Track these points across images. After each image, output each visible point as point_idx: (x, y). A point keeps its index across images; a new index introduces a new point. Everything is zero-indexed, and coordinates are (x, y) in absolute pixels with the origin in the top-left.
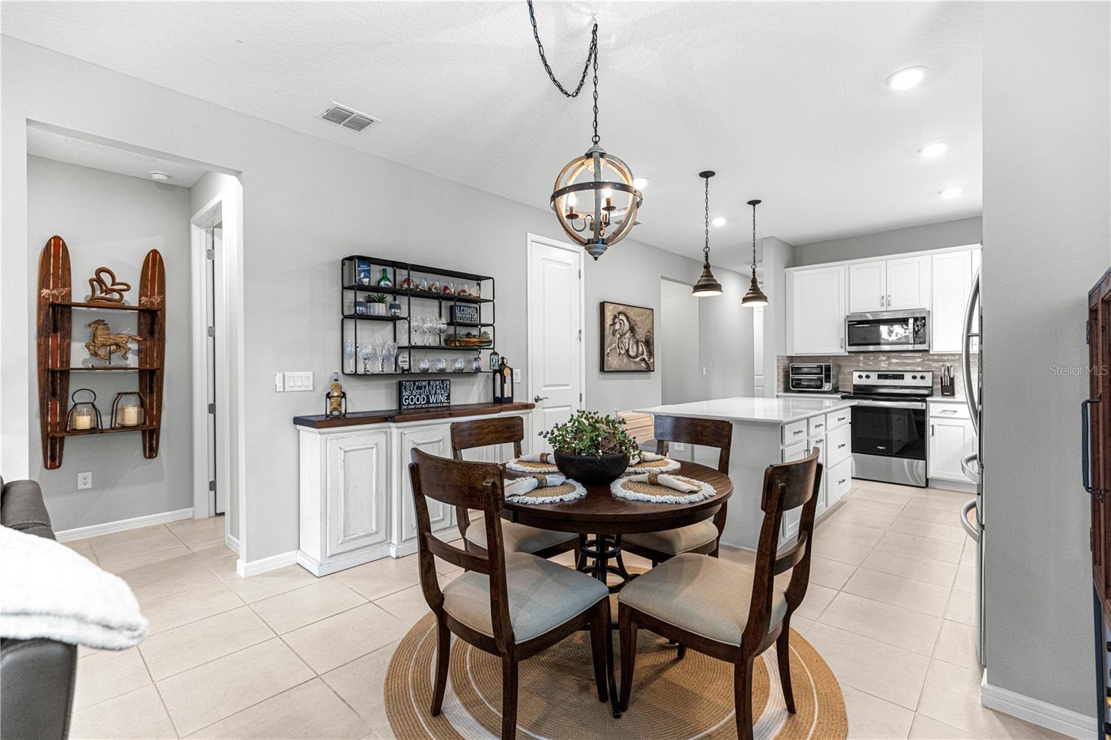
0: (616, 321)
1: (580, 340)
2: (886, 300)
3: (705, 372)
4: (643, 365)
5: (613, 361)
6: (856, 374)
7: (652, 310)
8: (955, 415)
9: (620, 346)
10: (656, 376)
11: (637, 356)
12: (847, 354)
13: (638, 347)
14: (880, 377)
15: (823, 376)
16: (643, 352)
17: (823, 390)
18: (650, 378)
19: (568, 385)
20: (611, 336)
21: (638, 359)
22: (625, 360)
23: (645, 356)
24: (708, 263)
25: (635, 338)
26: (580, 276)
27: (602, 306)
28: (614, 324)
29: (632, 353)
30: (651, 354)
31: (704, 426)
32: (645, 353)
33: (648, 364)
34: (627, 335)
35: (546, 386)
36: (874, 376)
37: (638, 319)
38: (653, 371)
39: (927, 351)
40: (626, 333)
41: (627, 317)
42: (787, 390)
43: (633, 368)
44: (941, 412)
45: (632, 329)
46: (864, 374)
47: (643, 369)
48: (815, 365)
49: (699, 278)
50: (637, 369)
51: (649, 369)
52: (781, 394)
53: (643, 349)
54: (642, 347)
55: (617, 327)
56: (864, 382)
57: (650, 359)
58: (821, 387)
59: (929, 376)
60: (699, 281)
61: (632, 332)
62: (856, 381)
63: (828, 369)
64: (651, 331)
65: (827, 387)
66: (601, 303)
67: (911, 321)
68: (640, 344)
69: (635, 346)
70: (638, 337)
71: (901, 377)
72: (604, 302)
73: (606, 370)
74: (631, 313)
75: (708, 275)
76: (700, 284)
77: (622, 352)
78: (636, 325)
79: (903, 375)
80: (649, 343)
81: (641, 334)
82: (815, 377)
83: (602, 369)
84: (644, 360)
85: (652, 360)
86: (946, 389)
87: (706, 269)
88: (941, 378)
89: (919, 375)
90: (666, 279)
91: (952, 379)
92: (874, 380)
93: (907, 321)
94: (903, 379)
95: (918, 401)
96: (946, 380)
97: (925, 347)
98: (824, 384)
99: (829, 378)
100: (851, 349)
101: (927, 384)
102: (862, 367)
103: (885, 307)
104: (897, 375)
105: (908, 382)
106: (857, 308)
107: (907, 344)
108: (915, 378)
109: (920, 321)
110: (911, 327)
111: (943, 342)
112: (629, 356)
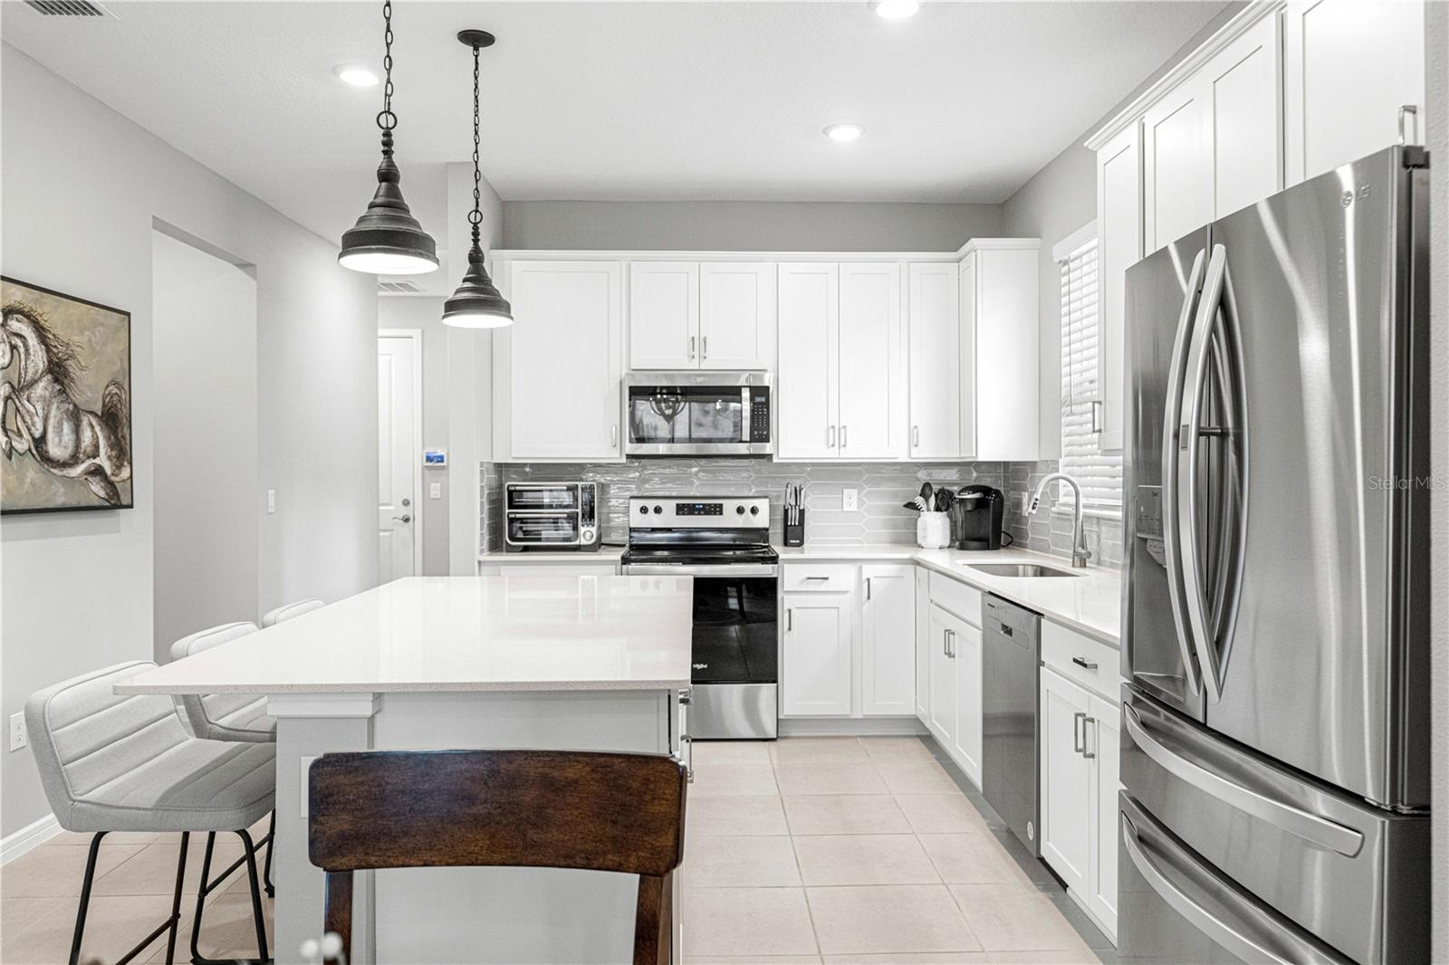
2: (698, 344)
3: (272, 503)
4: (97, 488)
6: (635, 505)
7: (128, 314)
8: (824, 586)
9: (11, 425)
10: (135, 526)
11: (74, 460)
12: (624, 460)
13: (77, 431)
14: (681, 510)
15: (579, 510)
16: (96, 447)
17: (577, 543)
18: (116, 531)
21: (80, 468)
22: (32, 471)
23: (103, 461)
24: (391, 164)
25: (68, 399)
29: (55, 450)
30: (122, 453)
32: (103, 450)
33: (112, 484)
34: (41, 389)
36: (669, 507)
37: (75, 338)
38: (131, 506)
39: (769, 457)
40: (34, 382)
41: (40, 330)
42: (496, 545)
43: (59, 501)
44: (802, 582)
45: (57, 371)
46: (651, 504)
47: (96, 502)
48: (562, 486)
49: (364, 211)
50: (74, 503)
51: (116, 501)
52: (487, 557)
53: (95, 438)
54: (92, 432)
56: (653, 520)
57: (119, 467)
58: (574, 535)
59: (763, 505)
60: (362, 220)
61: (56, 380)
62: (637, 520)
63: (590, 492)
64: (122, 382)
65: (587, 534)
67: (746, 394)
68: (85, 420)
69: (67, 428)
70: (78, 398)
71: (717, 510)
75: (391, 202)
76: (366, 228)
77: (21, 445)
78: (72, 357)
79: (721, 505)
80: (115, 419)
81: (90, 388)
82: (563, 513)
84: (98, 472)
85: (125, 473)
86: (794, 533)
87: (384, 184)
88: (786, 511)
89: (748, 504)
90: (159, 225)
91: (802, 512)
92: (670, 518)
93: (739, 394)
94: (721, 514)
95: (764, 560)
96: (794, 514)
97: (768, 448)
98: (582, 530)
99: (590, 515)
100: (632, 448)
101: (761, 521)
102: (648, 489)
103: (696, 360)
104: (709, 505)
105: (729, 519)
106: (643, 360)
107: (739, 440)
108: (741, 511)
109: (762, 394)
110: (747, 406)
111: (797, 439)
112: (46, 459)
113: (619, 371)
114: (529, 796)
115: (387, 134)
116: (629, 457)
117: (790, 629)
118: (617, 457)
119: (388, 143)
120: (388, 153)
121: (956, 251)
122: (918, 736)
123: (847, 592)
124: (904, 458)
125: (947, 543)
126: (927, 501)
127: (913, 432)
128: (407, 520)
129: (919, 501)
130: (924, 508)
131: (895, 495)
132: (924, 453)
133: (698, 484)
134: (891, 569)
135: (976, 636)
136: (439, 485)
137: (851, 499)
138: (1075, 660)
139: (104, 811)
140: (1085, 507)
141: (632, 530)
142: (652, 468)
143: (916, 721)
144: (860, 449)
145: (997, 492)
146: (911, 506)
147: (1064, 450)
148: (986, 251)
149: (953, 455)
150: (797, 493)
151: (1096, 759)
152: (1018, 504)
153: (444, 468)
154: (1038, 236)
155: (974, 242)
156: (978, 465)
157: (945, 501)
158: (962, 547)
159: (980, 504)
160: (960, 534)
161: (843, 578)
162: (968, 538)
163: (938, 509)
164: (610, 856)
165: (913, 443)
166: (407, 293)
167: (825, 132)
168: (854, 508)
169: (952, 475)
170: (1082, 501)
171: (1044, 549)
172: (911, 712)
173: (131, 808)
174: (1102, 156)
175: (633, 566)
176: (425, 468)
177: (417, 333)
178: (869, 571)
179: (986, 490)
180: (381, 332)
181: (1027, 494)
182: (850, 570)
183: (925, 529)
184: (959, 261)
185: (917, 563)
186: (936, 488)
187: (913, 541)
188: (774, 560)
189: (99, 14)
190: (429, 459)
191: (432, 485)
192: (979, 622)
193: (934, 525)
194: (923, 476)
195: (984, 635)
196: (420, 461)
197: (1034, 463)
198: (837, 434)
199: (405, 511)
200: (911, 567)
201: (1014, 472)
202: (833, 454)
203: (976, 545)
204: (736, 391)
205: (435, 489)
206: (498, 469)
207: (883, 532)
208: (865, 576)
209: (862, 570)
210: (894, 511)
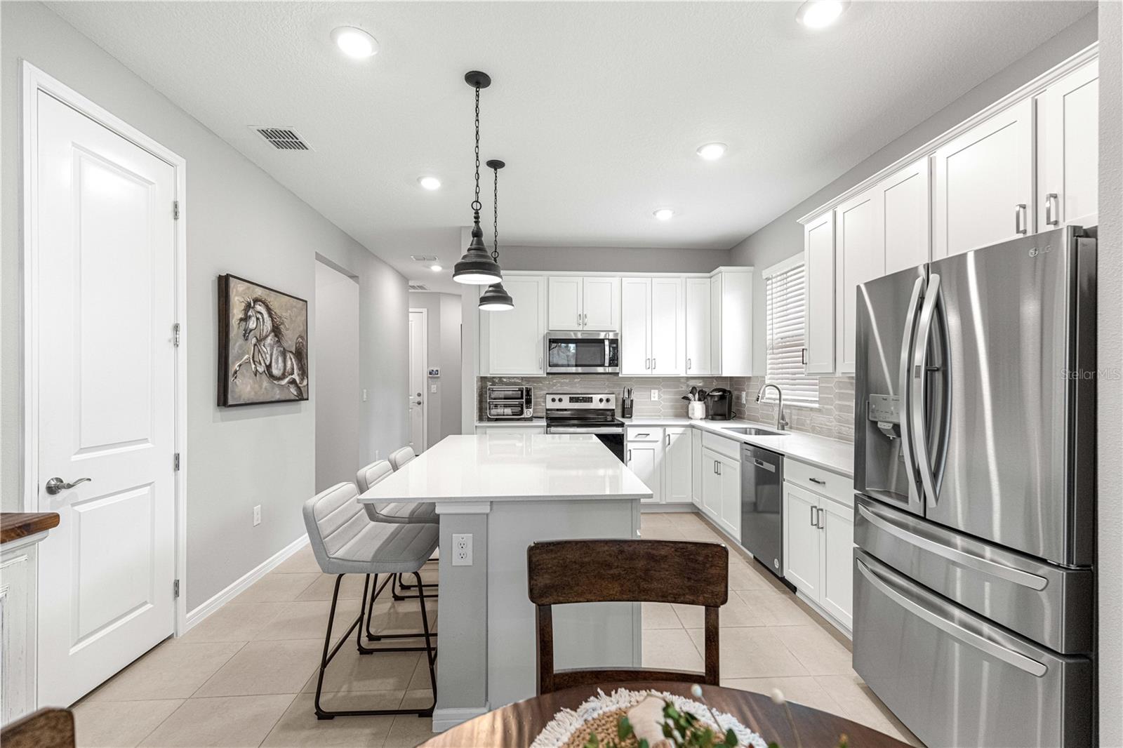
0: (250, 313)
1: (176, 345)
2: (582, 317)
3: (365, 396)
4: (293, 390)
5: (243, 386)
6: (549, 398)
7: (306, 302)
8: (648, 438)
9: (256, 359)
10: (308, 408)
11: (283, 377)
12: (545, 375)
13: (285, 361)
14: (572, 400)
15: (524, 400)
16: (293, 369)
17: (522, 417)
18: (300, 411)
19: (145, 440)
20: (241, 341)
21: (286, 380)
22: (266, 383)
23: (296, 376)
24: (478, 228)
25: (281, 346)
26: (176, 213)
27: (223, 284)
28: (246, 319)
29: (276, 371)
30: (304, 372)
31: (651, 557)
32: (296, 371)
33: (299, 388)
34: (269, 340)
35: (82, 450)
36: (566, 398)
37: (284, 314)
38: (307, 399)
39: (617, 374)
40: (267, 336)
41: (269, 310)
42: (481, 419)
43: (277, 397)
44: (636, 436)
45: (276, 330)
46: (557, 397)
47: (293, 397)
48: (516, 388)
50: (283, 398)
51: (301, 397)
52: (476, 423)
53: (292, 364)
54: (291, 362)
55: (252, 324)
56: (557, 405)
57: (302, 380)
58: (522, 413)
59: (612, 397)
61: (276, 336)
62: (550, 405)
63: (528, 391)
64: (304, 337)
65: (528, 413)
66: (220, 278)
68: (289, 355)
69: (280, 360)
70: (285, 345)
71: (590, 400)
72: (228, 276)
73: (230, 402)
74: (276, 302)
75: (479, 247)
77: (261, 369)
78: (282, 323)
79: (592, 398)
80: (301, 355)
81: (290, 341)
82: (516, 402)
83: (223, 400)
84: (293, 382)
85: (305, 383)
86: (627, 411)
87: (475, 238)
88: (624, 401)
89: (604, 397)
90: (319, 257)
91: (632, 401)
92: (566, 404)
93: (604, 343)
94: (592, 402)
95: (617, 425)
96: (628, 403)
97: (617, 370)
98: (525, 410)
99: (529, 402)
100: (550, 370)
101: (612, 406)
102: (554, 389)
103: (581, 326)
104: (586, 397)
105: (595, 405)
106: (555, 325)
107: (602, 365)
108: (601, 400)
109: (614, 342)
110: (607, 349)
111: (631, 365)
112: (271, 376)
113: (543, 331)
114: (640, 564)
115: (477, 213)
116: (548, 374)
117: (630, 460)
118: (542, 374)
119: (477, 217)
120: (477, 223)
121: (709, 272)
122: (693, 513)
123: (657, 441)
124: (683, 374)
125: (704, 417)
126: (694, 396)
127: (688, 361)
128: (419, 403)
129: (690, 396)
130: (693, 399)
131: (676, 393)
132: (694, 372)
133: (579, 388)
134: (680, 430)
135: (738, 465)
136: (435, 386)
137: (655, 395)
138: (810, 479)
139: (345, 563)
140: (784, 400)
141: (547, 410)
142: (556, 379)
143: (692, 505)
144: (662, 370)
145: (730, 392)
146: (686, 398)
147: (769, 371)
148: (728, 275)
149: (707, 373)
150: (629, 392)
151: (824, 529)
152: (739, 398)
153: (438, 378)
154: (752, 265)
155: (722, 268)
157: (703, 396)
158: (713, 419)
159: (722, 398)
160: (711, 412)
161: (657, 434)
162: (712, 415)
163: (700, 400)
164: (687, 596)
165: (688, 367)
166: (420, 291)
167: (654, 213)
168: (656, 399)
169: (707, 383)
170: (783, 397)
171: (755, 420)
172: (690, 501)
173: (359, 561)
174: (808, 227)
175: (553, 429)
176: (428, 377)
177: (425, 311)
178: (669, 431)
179: (724, 391)
180: (411, 310)
181: (745, 393)
182: (660, 430)
183: (693, 410)
184: (711, 277)
185: (692, 427)
186: (698, 389)
187: (686, 415)
188: (622, 425)
189: (307, 149)
190: (430, 373)
191: (432, 386)
192: (738, 456)
193: (698, 408)
194: (692, 383)
195: (742, 464)
196: (426, 374)
197: (749, 378)
198: (651, 363)
199: (419, 399)
200: (690, 429)
201: (737, 382)
202: (648, 373)
203: (719, 417)
204: (602, 341)
205: (434, 388)
206: (483, 379)
207: (670, 411)
208: (667, 433)
209: (665, 430)
210: (676, 401)
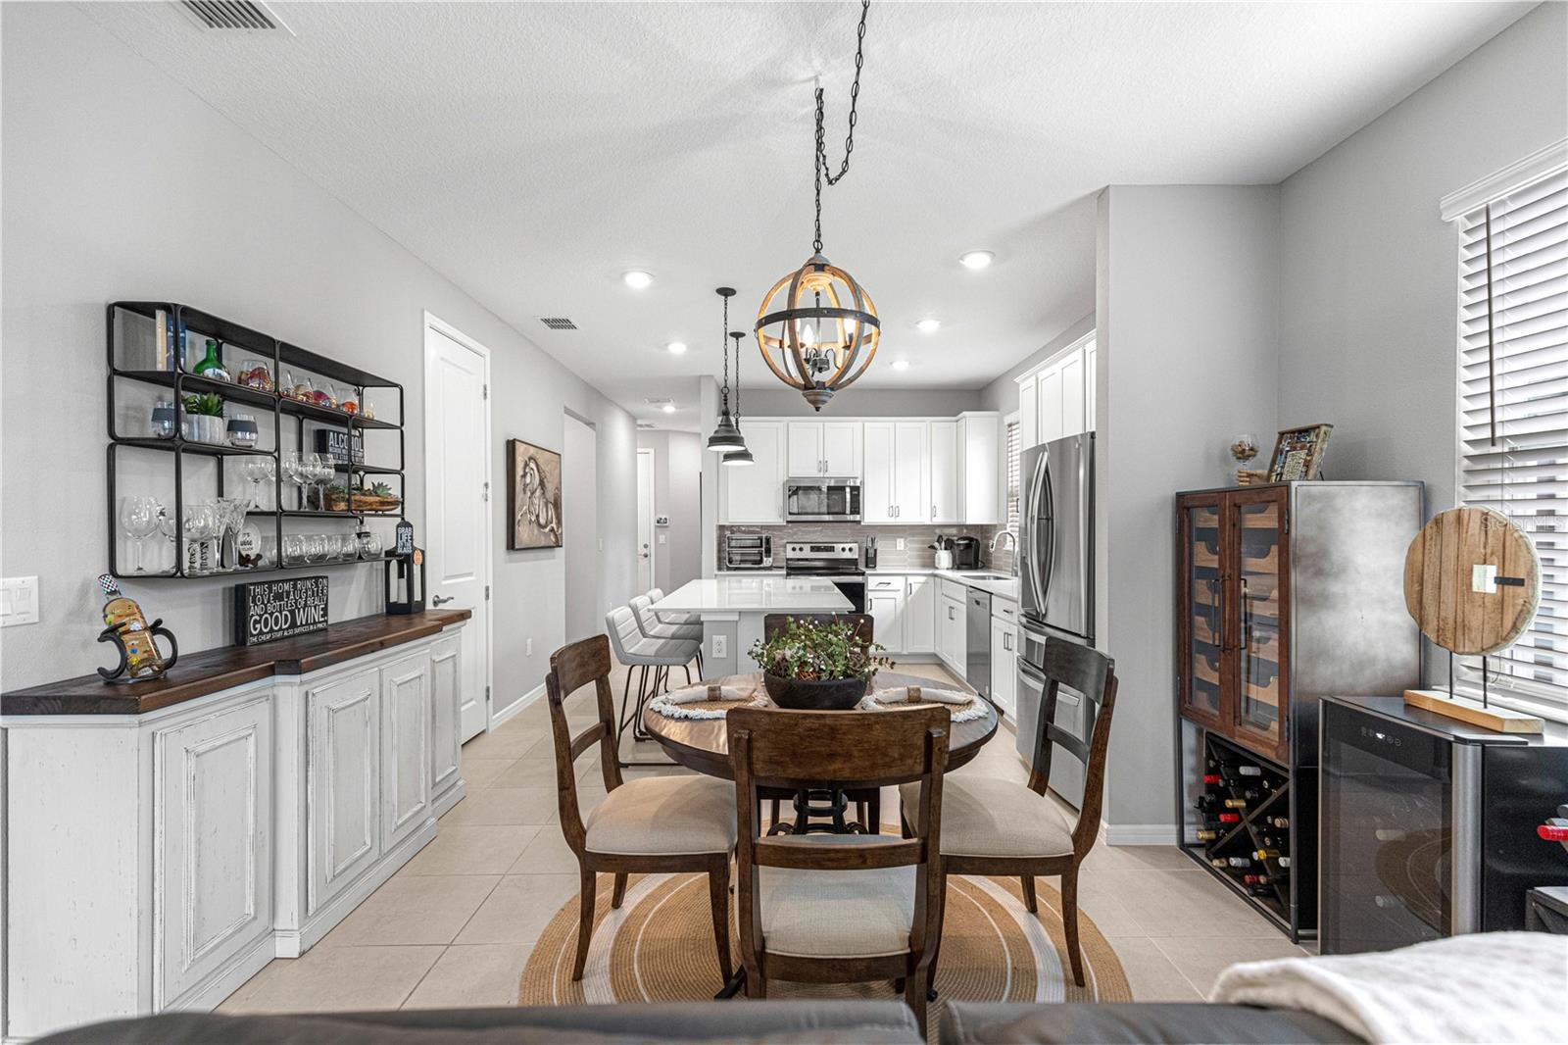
0: (527, 470)
1: (486, 500)
2: (823, 465)
3: (600, 545)
4: (553, 537)
5: (524, 534)
6: (789, 547)
7: (559, 455)
8: (888, 587)
9: (530, 510)
10: (561, 554)
11: (546, 525)
12: (785, 524)
13: (547, 512)
14: (813, 549)
15: (763, 549)
16: (552, 518)
17: (762, 566)
18: (554, 558)
19: (471, 574)
20: (522, 495)
21: (548, 528)
23: (554, 525)
24: (727, 408)
25: (544, 498)
26: (485, 395)
27: (511, 446)
28: (524, 476)
29: (542, 521)
30: (559, 523)
32: (554, 520)
33: (556, 536)
34: (538, 493)
35: (447, 578)
36: (807, 548)
39: (859, 522)
40: (537, 489)
41: (537, 466)
42: (720, 568)
43: (543, 544)
44: (877, 585)
45: (542, 483)
46: (797, 546)
47: (552, 544)
48: (756, 536)
49: (717, 428)
51: (557, 544)
52: (717, 572)
53: (552, 514)
54: (551, 511)
55: (528, 480)
56: (798, 555)
57: (558, 528)
58: (761, 561)
59: (855, 547)
60: (716, 432)
61: (542, 488)
62: (790, 554)
63: (768, 540)
65: (767, 561)
66: (508, 442)
67: (848, 490)
68: (549, 506)
69: (544, 510)
70: (547, 496)
71: (832, 549)
72: (514, 441)
73: (517, 547)
74: (542, 457)
75: (727, 424)
76: (719, 435)
77: (533, 518)
78: (545, 477)
79: (833, 547)
80: (557, 505)
82: (756, 551)
83: (511, 545)
84: (552, 530)
85: (560, 531)
86: (871, 561)
87: (724, 417)
88: (867, 550)
89: (847, 546)
90: (568, 411)
91: (876, 550)
92: (807, 553)
93: (845, 490)
94: (834, 551)
95: (858, 574)
96: (871, 552)
97: (859, 517)
98: (765, 559)
99: (768, 551)
100: (790, 518)
101: (855, 555)
102: (795, 538)
103: (822, 473)
104: (827, 546)
105: (838, 554)
106: (795, 472)
107: (844, 513)
108: (843, 550)
109: (856, 490)
110: (848, 496)
111: (873, 513)
112: (539, 525)
113: (783, 478)
115: (726, 396)
116: (788, 522)
117: (871, 609)
118: (781, 522)
121: (955, 416)
122: (936, 664)
123: (898, 590)
124: (928, 522)
125: (950, 566)
126: (940, 544)
127: (933, 509)
128: (646, 556)
129: (936, 544)
130: (939, 548)
131: (923, 542)
132: (939, 520)
133: (819, 536)
134: (923, 579)
135: (964, 608)
136: (664, 536)
137: (901, 544)
138: (1004, 611)
139: (636, 657)
141: (788, 559)
142: (795, 528)
143: (935, 655)
144: (907, 518)
145: (977, 540)
146: (932, 547)
147: (1010, 519)
148: (971, 419)
149: (954, 521)
150: (873, 541)
151: (1012, 651)
152: (987, 546)
153: (666, 526)
154: (997, 410)
155: (965, 413)
156: (968, 527)
157: (949, 545)
158: (959, 568)
159: (968, 546)
160: (957, 562)
161: (898, 583)
162: (959, 565)
163: (946, 549)
165: (933, 514)
167: (891, 363)
168: (902, 548)
169: (954, 531)
171: (1000, 569)
172: (932, 651)
174: (1022, 387)
175: (790, 578)
176: (656, 526)
177: (652, 451)
178: (911, 579)
179: (971, 539)
181: (991, 541)
182: (902, 579)
183: (939, 559)
184: (956, 421)
185: (935, 576)
186: (945, 538)
187: (931, 564)
188: (863, 574)
189: (577, 330)
190: (658, 522)
191: (660, 536)
192: (965, 600)
193: (944, 557)
194: (938, 531)
195: (967, 608)
196: (653, 523)
197: (995, 526)
198: (894, 511)
199: (645, 551)
200: (932, 578)
201: (985, 530)
202: (892, 521)
203: (964, 567)
204: (843, 488)
205: (662, 539)
206: (722, 528)
207: (918, 561)
208: (909, 582)
209: (906, 580)
210: (923, 550)
